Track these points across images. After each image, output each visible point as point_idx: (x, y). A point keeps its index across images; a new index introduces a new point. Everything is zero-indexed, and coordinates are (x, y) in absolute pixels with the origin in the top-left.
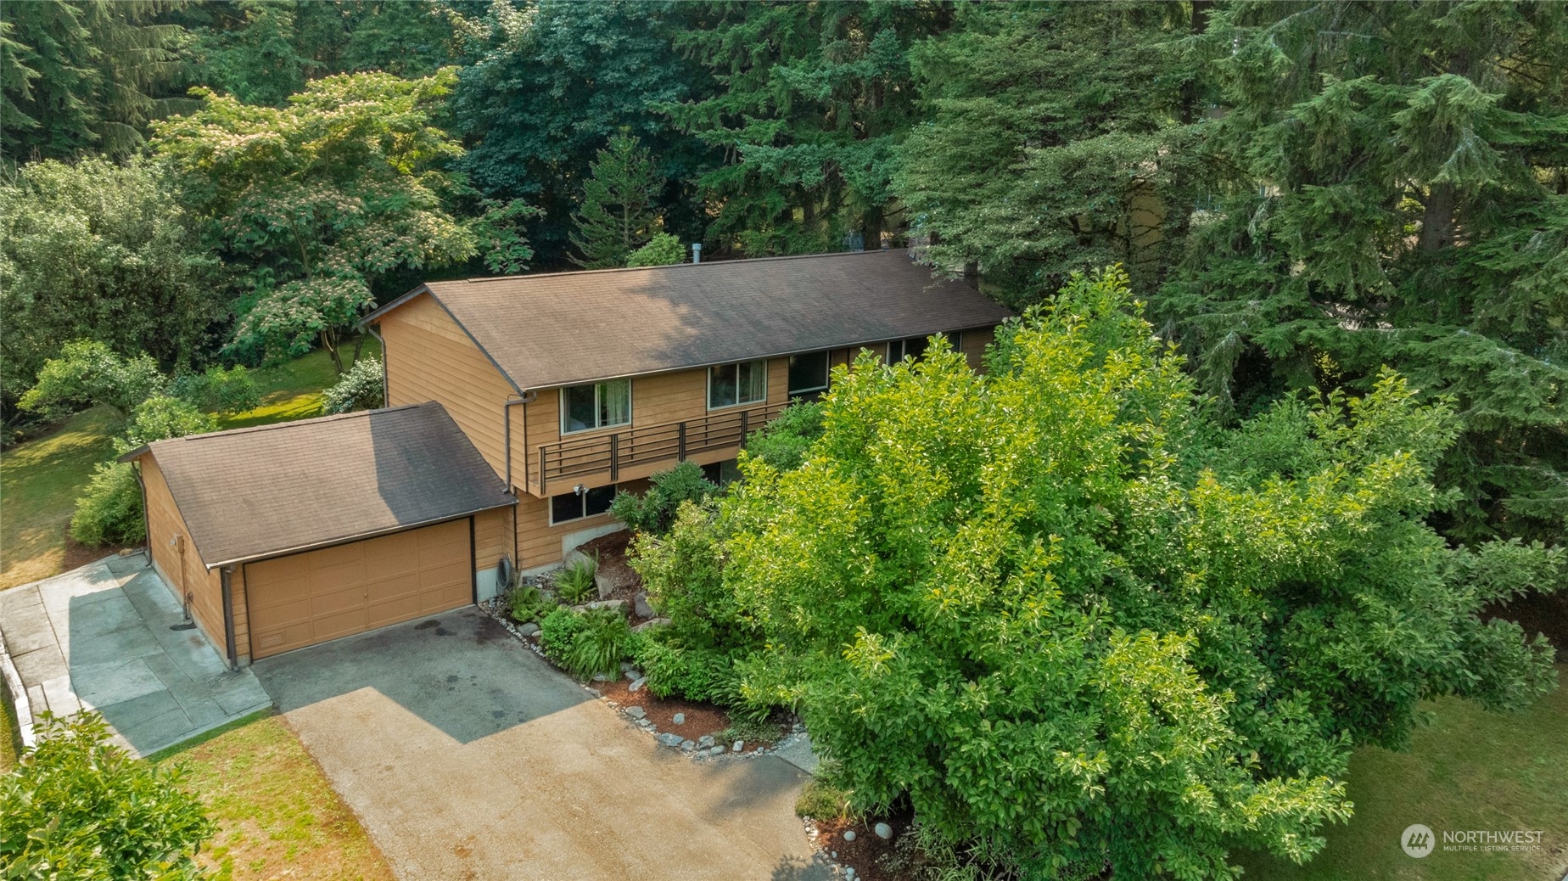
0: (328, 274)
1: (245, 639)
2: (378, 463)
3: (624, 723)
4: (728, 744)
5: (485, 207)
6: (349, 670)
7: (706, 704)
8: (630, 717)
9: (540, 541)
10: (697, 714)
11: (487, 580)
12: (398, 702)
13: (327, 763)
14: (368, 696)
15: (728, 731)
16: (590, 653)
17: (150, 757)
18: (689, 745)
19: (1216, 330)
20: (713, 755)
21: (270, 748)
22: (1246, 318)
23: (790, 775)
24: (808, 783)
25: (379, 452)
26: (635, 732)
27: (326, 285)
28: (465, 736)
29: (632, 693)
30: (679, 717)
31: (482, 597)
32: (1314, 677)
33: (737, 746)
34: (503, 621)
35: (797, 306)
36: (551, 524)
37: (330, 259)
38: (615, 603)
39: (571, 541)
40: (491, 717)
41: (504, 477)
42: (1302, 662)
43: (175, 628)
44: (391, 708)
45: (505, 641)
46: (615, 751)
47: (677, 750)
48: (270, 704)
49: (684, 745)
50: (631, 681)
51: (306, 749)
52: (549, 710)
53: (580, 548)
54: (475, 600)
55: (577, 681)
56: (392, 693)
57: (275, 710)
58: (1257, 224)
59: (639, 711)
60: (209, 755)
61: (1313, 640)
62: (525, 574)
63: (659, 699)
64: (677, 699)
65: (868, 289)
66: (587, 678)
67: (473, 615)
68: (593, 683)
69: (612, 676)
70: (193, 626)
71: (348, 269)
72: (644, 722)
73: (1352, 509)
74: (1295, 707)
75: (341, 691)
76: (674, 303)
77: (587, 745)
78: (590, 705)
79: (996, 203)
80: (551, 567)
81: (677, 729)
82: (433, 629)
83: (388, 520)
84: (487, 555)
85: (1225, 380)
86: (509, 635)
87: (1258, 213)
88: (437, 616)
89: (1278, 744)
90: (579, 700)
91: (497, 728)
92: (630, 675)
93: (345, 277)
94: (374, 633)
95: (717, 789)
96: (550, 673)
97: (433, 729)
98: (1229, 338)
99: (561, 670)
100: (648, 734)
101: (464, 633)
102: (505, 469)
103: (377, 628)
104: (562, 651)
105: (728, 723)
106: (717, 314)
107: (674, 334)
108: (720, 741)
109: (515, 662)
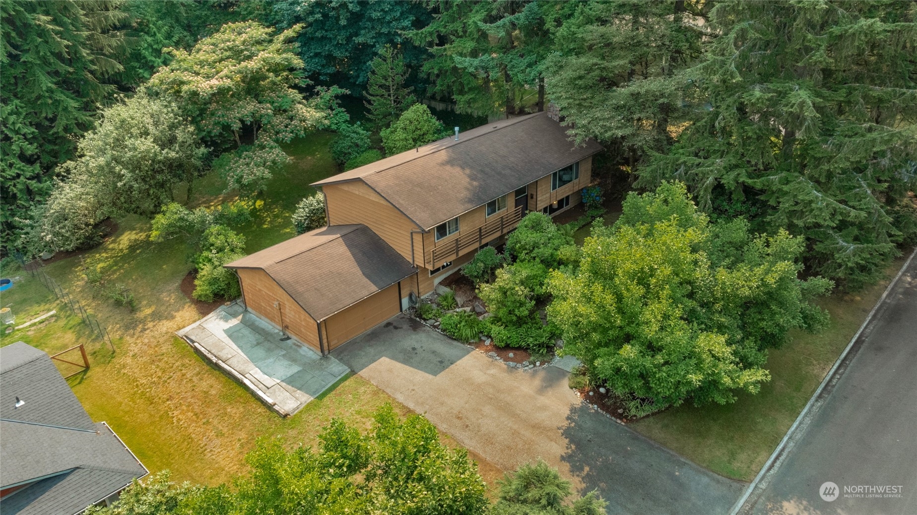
0: (262, 147)
1: (326, 344)
2: (357, 261)
3: (490, 360)
4: (534, 364)
5: (318, 92)
6: (371, 351)
7: (519, 348)
8: (491, 356)
9: (426, 284)
10: (517, 352)
11: (405, 302)
12: (399, 362)
13: (388, 390)
14: (385, 362)
15: (532, 358)
16: (467, 332)
17: (317, 398)
18: (519, 365)
19: (705, 175)
20: (530, 369)
21: (363, 388)
22: (716, 169)
23: (562, 373)
24: (569, 375)
25: (354, 255)
26: (496, 362)
27: (264, 153)
28: (435, 373)
29: (487, 346)
30: (511, 355)
31: (404, 309)
32: (756, 332)
33: (538, 364)
34: (418, 319)
35: (512, 159)
36: (430, 276)
37: (261, 139)
38: (468, 309)
39: (437, 281)
40: (439, 364)
41: (411, 261)
42: (751, 327)
43: (282, 340)
44: (398, 365)
45: (424, 328)
46: (493, 371)
47: (515, 368)
48: (350, 370)
49: (518, 366)
50: (485, 341)
51: (377, 387)
52: (460, 358)
53: (440, 283)
54: (401, 310)
55: (463, 343)
56: (393, 358)
57: (353, 372)
58: (719, 123)
59: (493, 354)
60: (340, 394)
61: (755, 320)
62: (422, 298)
63: (500, 348)
64: (507, 347)
65: (537, 142)
66: (467, 342)
67: (403, 318)
68: (470, 344)
69: (477, 340)
70: (288, 338)
71: (272, 143)
72: (497, 358)
73: (771, 280)
74: (750, 343)
75: (374, 361)
76: (463, 168)
77: (480, 370)
78: (473, 353)
79: (601, 108)
80: (430, 293)
81: (512, 360)
82: (391, 327)
83: (374, 289)
84: (405, 292)
85: (709, 197)
86: (425, 326)
87: (719, 118)
88: (389, 320)
89: (745, 356)
90: (469, 352)
91: (444, 368)
92: (483, 338)
93: (271, 148)
94: (369, 331)
95: (537, 382)
96: (450, 341)
97: (420, 372)
98: (710, 180)
99: (455, 339)
100: (501, 362)
101: (405, 326)
102: (411, 257)
103: (370, 329)
104: (454, 333)
105: (530, 355)
106: (482, 171)
107: (469, 186)
108: (530, 363)
109: (434, 338)
